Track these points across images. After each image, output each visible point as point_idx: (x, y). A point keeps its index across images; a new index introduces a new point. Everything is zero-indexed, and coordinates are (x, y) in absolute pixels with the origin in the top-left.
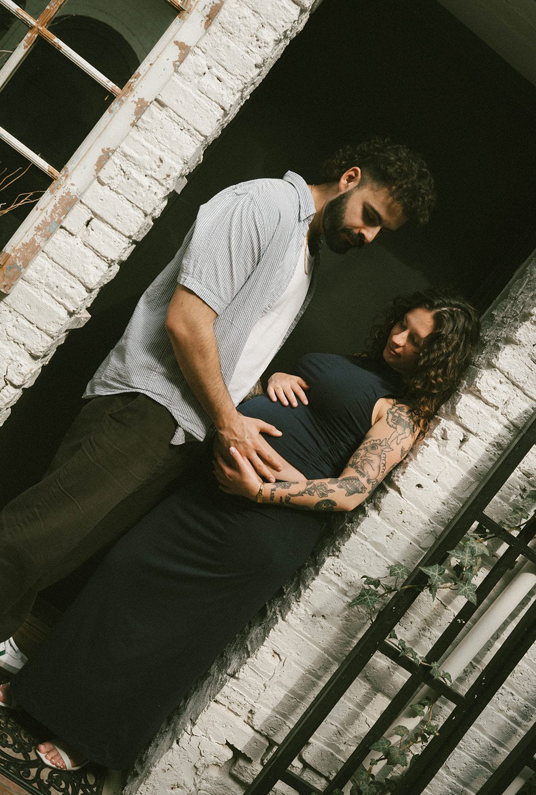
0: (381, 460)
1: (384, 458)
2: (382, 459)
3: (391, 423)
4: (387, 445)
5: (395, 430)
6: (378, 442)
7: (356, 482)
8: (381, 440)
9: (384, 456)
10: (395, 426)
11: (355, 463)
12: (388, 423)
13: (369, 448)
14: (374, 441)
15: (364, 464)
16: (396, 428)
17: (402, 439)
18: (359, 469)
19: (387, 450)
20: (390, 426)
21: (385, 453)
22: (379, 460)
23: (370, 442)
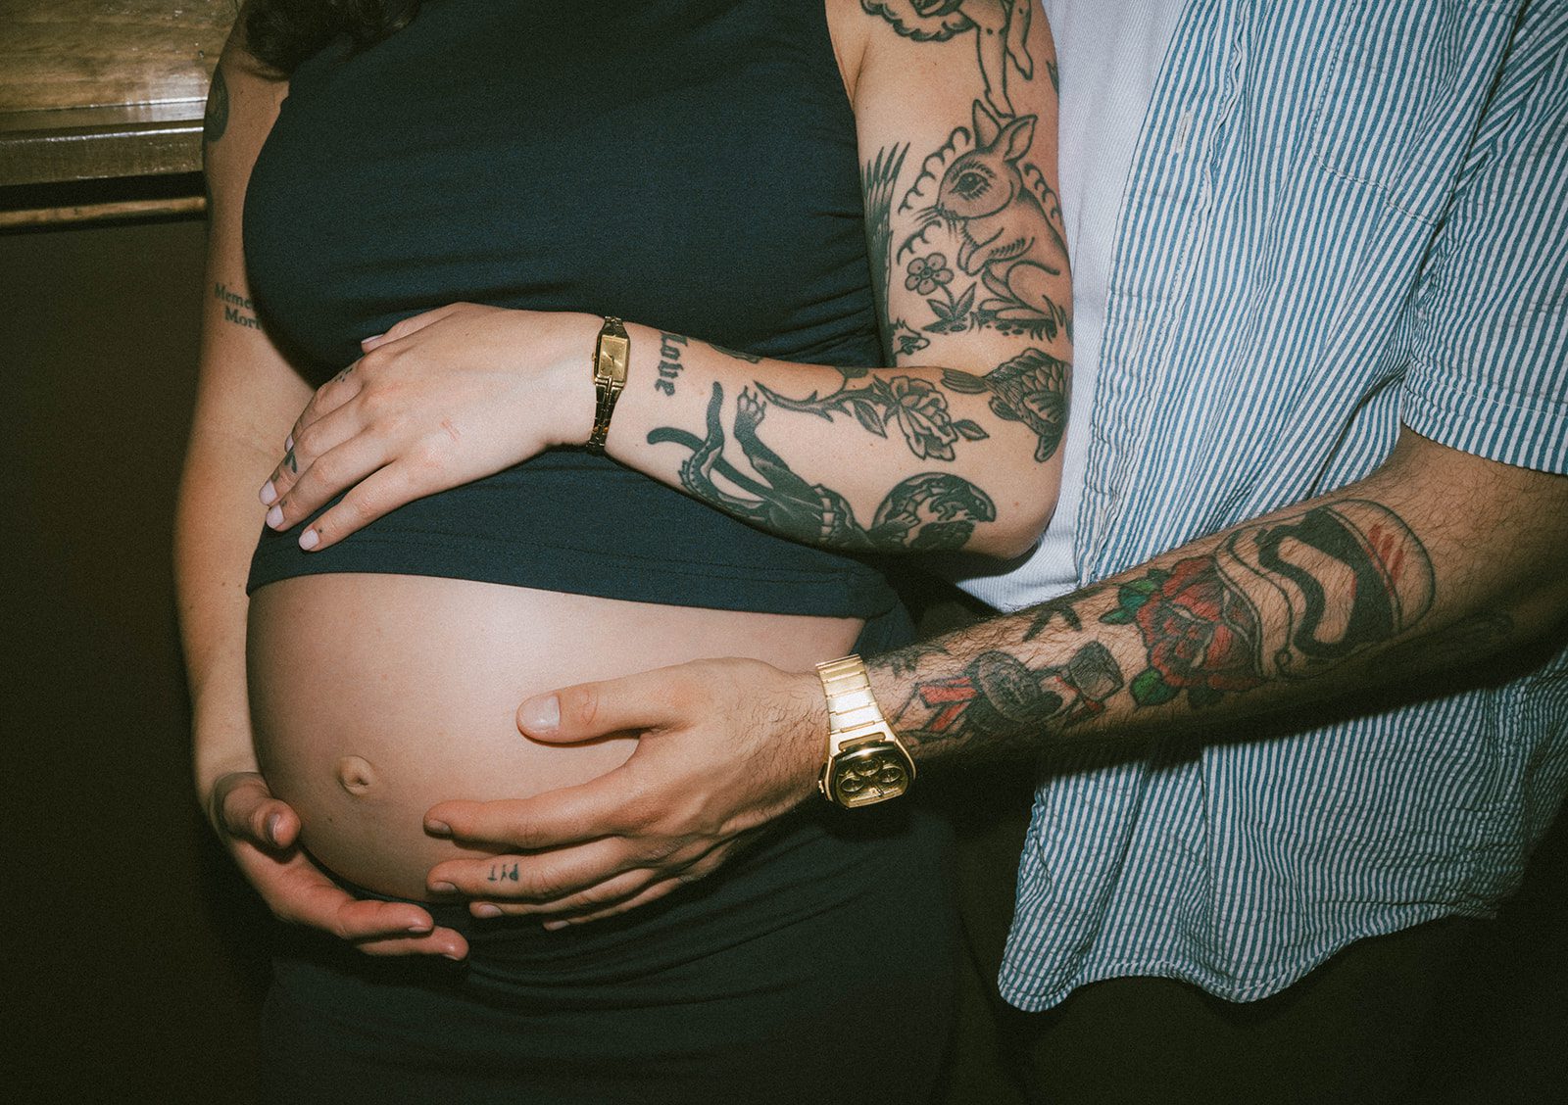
0: (1039, 207)
1: (1041, 187)
2: (1038, 195)
3: (932, 25)
4: (1003, 122)
5: (974, 31)
6: (962, 146)
7: (1048, 376)
8: (969, 126)
9: (1034, 175)
10: (954, 19)
11: (953, 308)
12: (917, 36)
13: (954, 203)
14: (939, 154)
15: (1006, 284)
16: (969, 24)
17: (1024, 41)
18: (1003, 315)
19: (1021, 141)
20: (937, 38)
21: (1026, 159)
22: (1034, 212)
23: (925, 173)
